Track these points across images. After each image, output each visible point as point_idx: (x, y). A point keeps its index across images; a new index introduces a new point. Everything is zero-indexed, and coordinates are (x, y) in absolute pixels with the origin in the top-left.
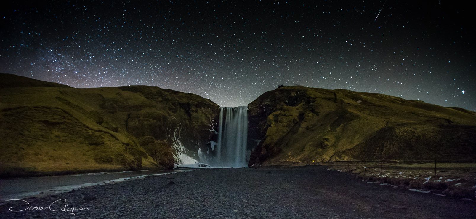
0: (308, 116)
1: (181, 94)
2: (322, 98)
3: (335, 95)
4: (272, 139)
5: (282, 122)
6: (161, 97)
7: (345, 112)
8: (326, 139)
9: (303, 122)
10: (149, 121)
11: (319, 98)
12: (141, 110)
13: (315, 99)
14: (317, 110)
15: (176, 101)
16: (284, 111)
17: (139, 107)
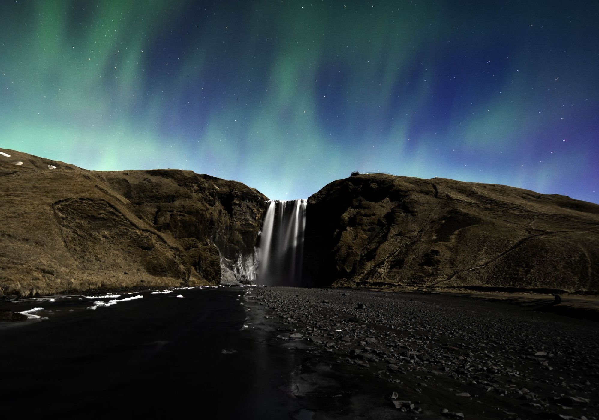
0: (399, 217)
1: (220, 182)
2: (417, 192)
3: (435, 187)
4: (349, 249)
5: (361, 224)
6: (197, 185)
7: (455, 212)
8: (436, 252)
9: (392, 224)
10: (184, 216)
11: (413, 191)
12: (173, 201)
13: (406, 192)
14: (411, 209)
15: (214, 191)
16: (364, 208)
17: (172, 198)
